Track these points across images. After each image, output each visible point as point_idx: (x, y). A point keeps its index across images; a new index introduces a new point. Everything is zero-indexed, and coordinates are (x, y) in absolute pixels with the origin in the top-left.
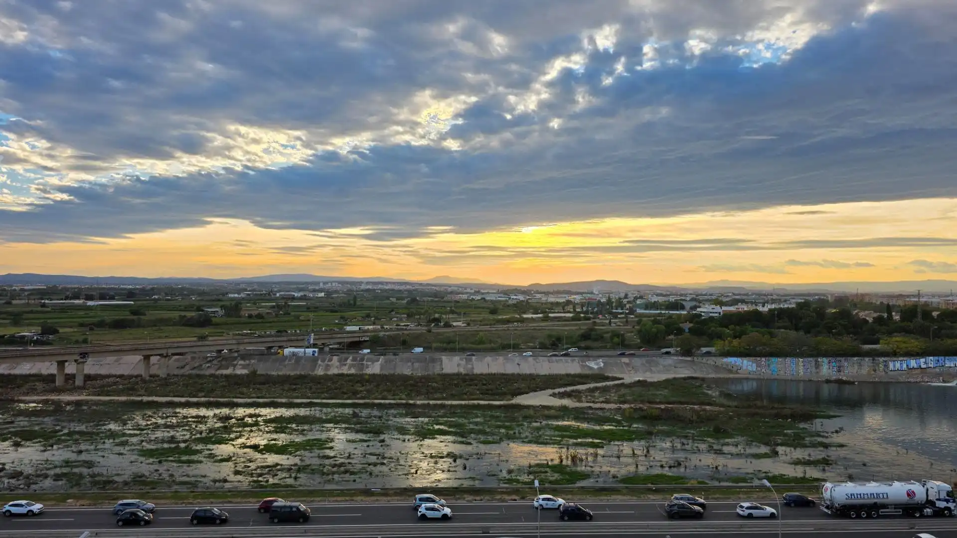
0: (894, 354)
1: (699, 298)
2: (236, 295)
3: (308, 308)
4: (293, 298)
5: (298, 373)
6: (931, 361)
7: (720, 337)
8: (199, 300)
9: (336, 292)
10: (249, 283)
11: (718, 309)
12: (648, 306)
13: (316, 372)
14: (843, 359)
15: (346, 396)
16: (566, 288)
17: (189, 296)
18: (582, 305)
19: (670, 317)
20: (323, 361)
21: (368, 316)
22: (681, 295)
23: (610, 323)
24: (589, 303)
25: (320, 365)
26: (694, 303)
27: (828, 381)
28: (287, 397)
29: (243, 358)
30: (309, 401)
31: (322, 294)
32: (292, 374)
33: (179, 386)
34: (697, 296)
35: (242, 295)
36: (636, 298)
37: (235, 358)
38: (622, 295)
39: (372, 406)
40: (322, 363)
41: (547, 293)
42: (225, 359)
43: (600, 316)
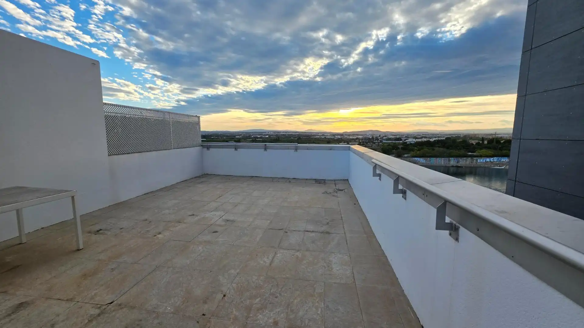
0: (481, 156)
1: (408, 136)
2: (239, 137)
3: (263, 141)
4: (258, 138)
6: (495, 159)
7: (413, 150)
8: (226, 139)
9: (272, 135)
10: (243, 132)
11: (414, 140)
12: (387, 140)
14: (460, 158)
16: (357, 133)
18: (362, 139)
19: (395, 143)
22: (402, 135)
23: (372, 146)
24: (365, 139)
26: (406, 138)
27: (453, 166)
31: (267, 136)
34: (408, 135)
36: (383, 137)
38: (378, 136)
41: (349, 135)
43: (369, 144)
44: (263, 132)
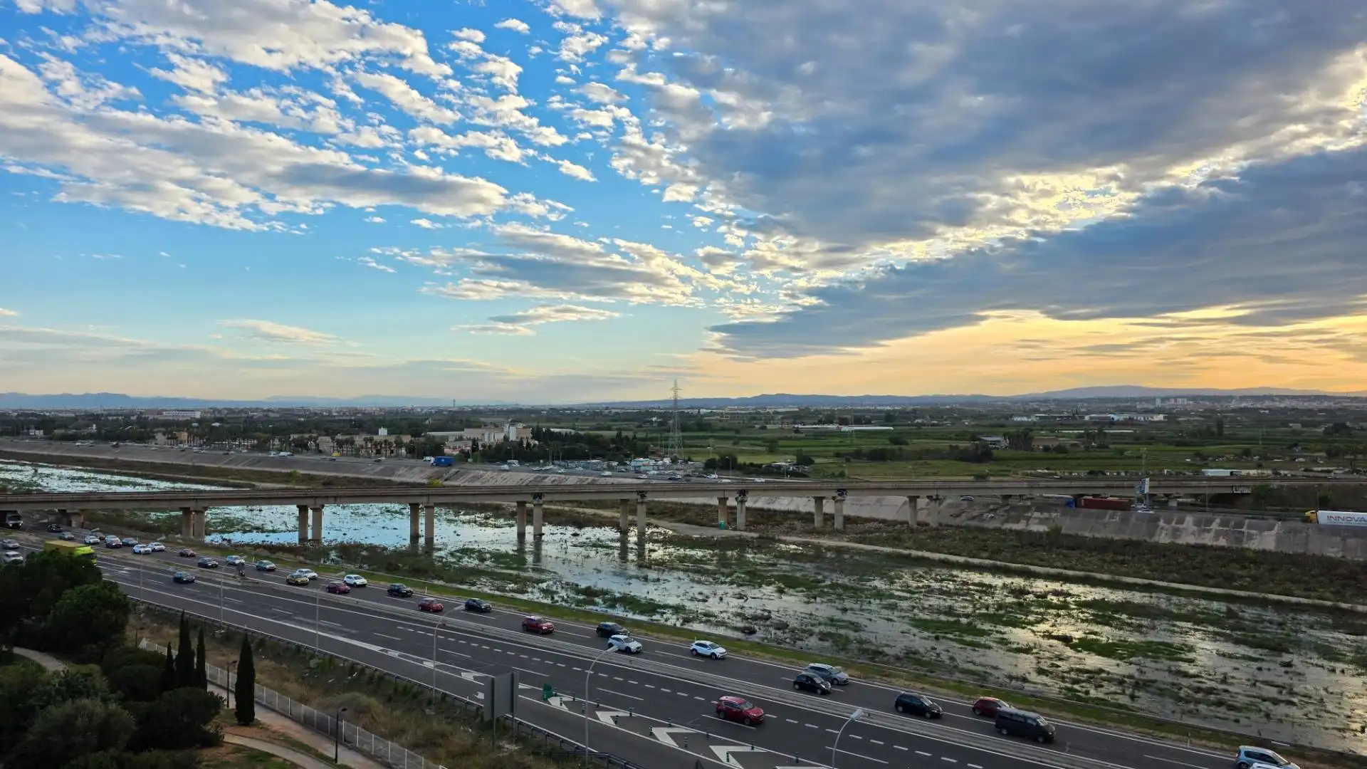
2: (1025, 419)
3: (1137, 439)
4: (1112, 423)
5: (1126, 537)
8: (973, 426)
13: (1156, 539)
15: (1211, 582)
17: (960, 419)
20: (1168, 521)
21: (1247, 453)
25: (1162, 528)
28: (1111, 572)
29: (1040, 509)
30: (1146, 581)
31: (1161, 417)
32: (1116, 538)
33: (955, 540)
35: (1033, 419)
37: (1028, 509)
39: (1264, 603)
40: (1166, 526)
42: (1013, 508)
44: (1141, 400)
